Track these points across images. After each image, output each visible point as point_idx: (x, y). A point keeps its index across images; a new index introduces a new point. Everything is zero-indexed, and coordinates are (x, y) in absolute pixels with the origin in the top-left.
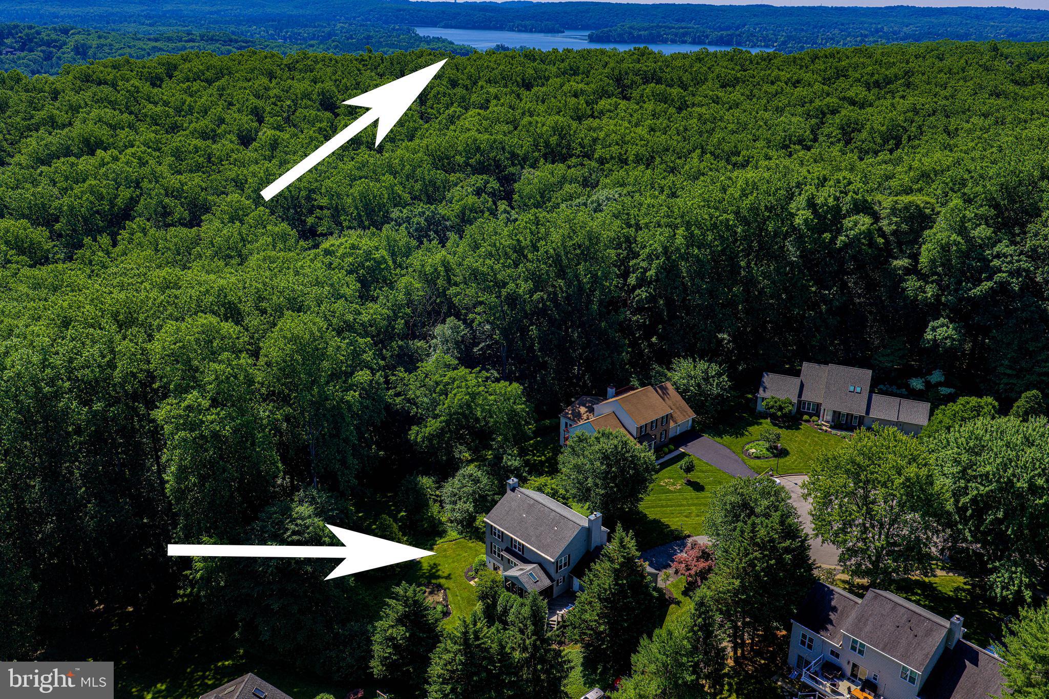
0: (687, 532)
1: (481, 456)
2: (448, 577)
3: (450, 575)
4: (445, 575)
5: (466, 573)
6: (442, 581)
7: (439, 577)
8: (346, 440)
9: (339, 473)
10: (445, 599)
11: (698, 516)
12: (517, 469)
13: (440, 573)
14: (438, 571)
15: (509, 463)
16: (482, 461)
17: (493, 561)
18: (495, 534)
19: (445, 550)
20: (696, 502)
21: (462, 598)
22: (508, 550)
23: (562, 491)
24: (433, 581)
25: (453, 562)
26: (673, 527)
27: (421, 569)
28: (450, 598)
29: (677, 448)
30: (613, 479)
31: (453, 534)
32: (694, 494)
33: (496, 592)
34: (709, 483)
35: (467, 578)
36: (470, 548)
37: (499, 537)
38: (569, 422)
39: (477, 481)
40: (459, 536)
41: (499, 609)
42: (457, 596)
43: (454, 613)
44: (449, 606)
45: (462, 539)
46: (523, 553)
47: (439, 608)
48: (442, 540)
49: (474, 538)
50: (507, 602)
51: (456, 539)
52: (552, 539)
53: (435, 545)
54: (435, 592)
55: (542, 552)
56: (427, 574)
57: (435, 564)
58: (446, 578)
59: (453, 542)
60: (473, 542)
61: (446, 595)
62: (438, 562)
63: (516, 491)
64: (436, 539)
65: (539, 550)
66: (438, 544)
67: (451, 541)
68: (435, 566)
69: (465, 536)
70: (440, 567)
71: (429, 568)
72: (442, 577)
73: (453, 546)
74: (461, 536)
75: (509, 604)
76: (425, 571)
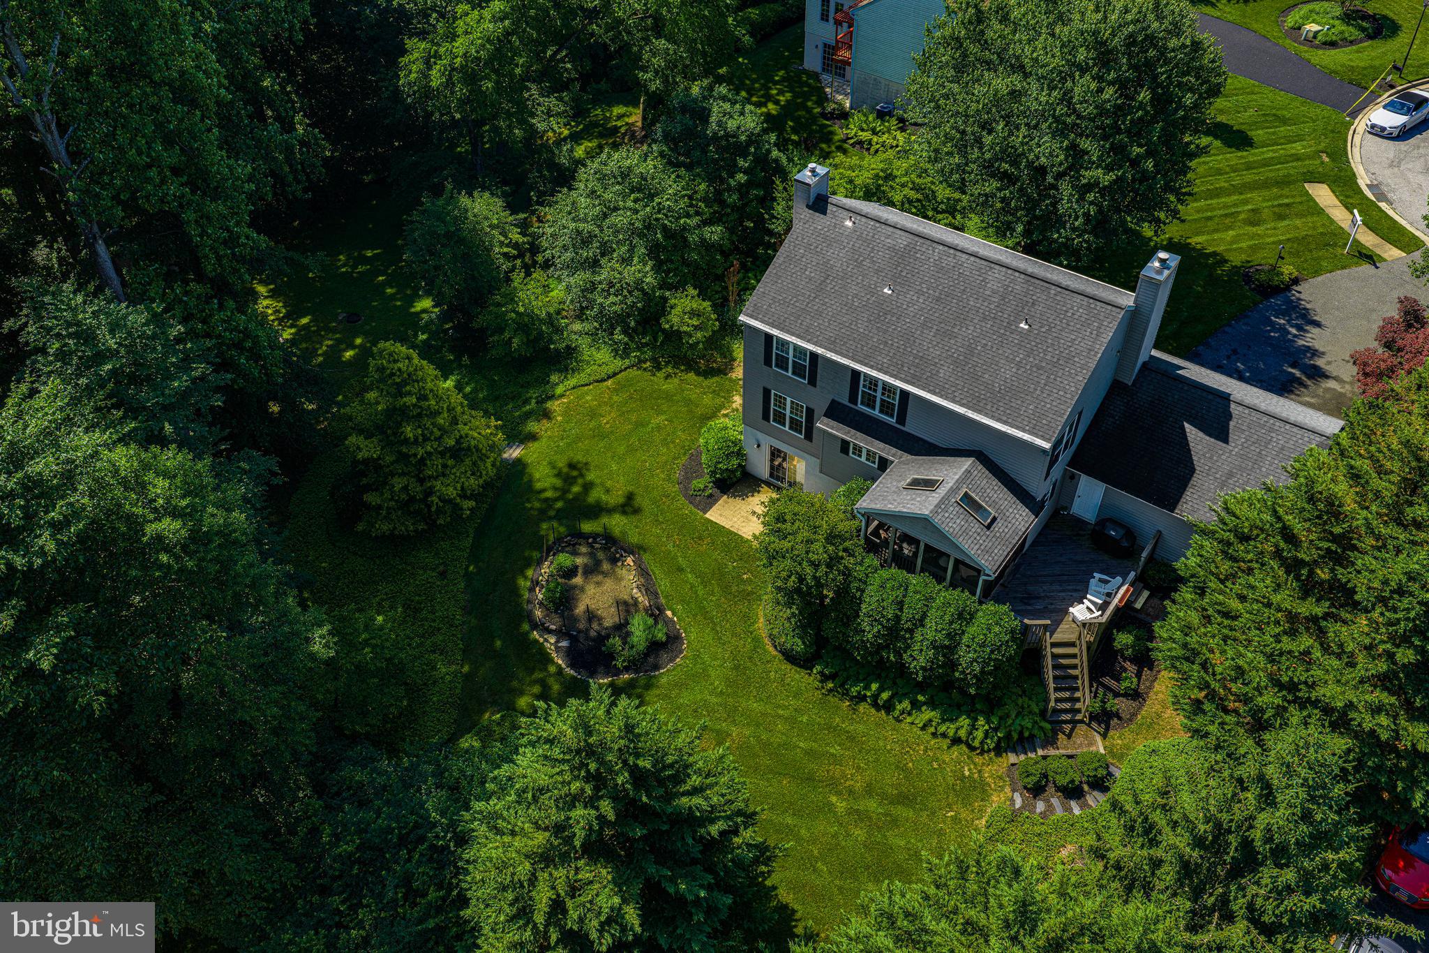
0: (1288, 270)
1: (595, 124)
2: (629, 506)
3: (630, 497)
4: (615, 499)
5: (685, 482)
6: (617, 524)
7: (597, 511)
10: (649, 588)
11: (1281, 217)
12: (754, 139)
13: (595, 495)
14: (588, 487)
16: (601, 135)
17: (768, 442)
18: (782, 363)
19: (593, 414)
20: (1249, 177)
21: (700, 575)
22: (836, 412)
23: (943, 192)
24: (587, 527)
25: (631, 450)
26: (1236, 259)
27: (529, 489)
28: (663, 584)
31: (600, 358)
32: (1234, 157)
33: (847, 573)
34: (1256, 125)
35: (691, 499)
36: (668, 397)
37: (798, 370)
39: (645, 191)
40: (619, 363)
41: (870, 631)
42: (680, 570)
43: (692, 636)
44: (669, 613)
45: (634, 372)
46: (902, 419)
47: (638, 629)
48: (572, 382)
49: (667, 363)
50: (900, 605)
51: (615, 374)
52: (1019, 365)
53: (552, 397)
54: (606, 566)
55: (993, 417)
56: (559, 505)
57: (572, 466)
58: (624, 513)
59: (610, 382)
60: (668, 377)
61: (643, 572)
62: (579, 457)
63: (830, 207)
64: (554, 378)
65: (979, 412)
66: (562, 396)
67: (603, 380)
68: (575, 473)
69: (640, 361)
70: (591, 476)
71: (558, 482)
72: (610, 511)
73: (615, 398)
74: (627, 362)
75: (907, 614)
76: (549, 494)
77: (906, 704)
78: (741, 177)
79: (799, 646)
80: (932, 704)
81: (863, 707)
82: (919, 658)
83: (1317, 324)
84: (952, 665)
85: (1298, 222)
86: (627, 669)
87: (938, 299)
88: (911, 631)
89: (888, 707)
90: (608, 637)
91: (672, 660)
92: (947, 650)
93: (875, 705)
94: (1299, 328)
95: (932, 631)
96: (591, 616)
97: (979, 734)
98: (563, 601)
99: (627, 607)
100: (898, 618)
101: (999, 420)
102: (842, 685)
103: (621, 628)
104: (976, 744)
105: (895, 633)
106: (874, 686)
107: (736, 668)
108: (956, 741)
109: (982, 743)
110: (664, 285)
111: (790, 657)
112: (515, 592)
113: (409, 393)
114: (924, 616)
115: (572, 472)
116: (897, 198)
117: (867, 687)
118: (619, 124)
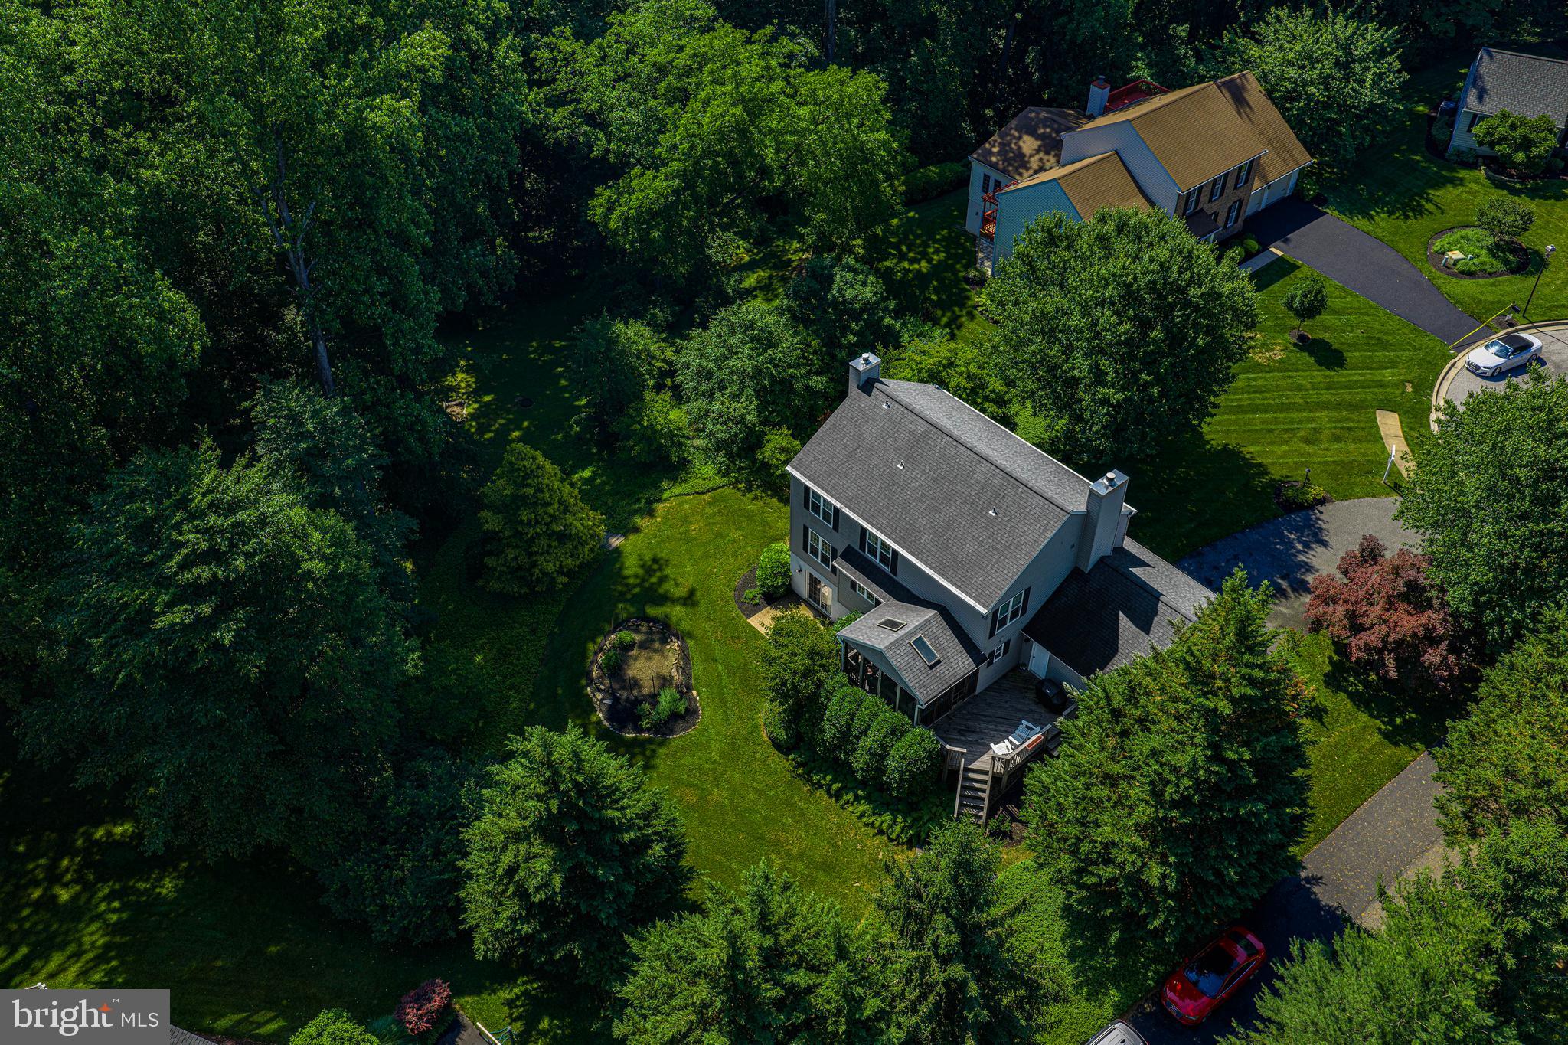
0: (1316, 491)
1: (773, 255)
2: (689, 600)
3: (692, 593)
4: (680, 592)
5: (739, 591)
6: (677, 612)
7: (664, 599)
8: (401, 240)
9: (387, 330)
10: (685, 668)
11: (1337, 439)
12: (868, 307)
13: (667, 587)
14: (663, 579)
15: (850, 293)
16: (775, 267)
17: (808, 569)
18: (816, 508)
19: (685, 520)
20: (1326, 396)
21: (728, 667)
22: (850, 556)
24: (652, 611)
25: (706, 556)
26: (1277, 473)
27: (619, 575)
28: (697, 668)
29: (1264, 247)
30: (1151, 362)
31: (706, 472)
32: (1320, 375)
33: (820, 684)
34: (1355, 346)
35: (741, 605)
36: (750, 516)
37: (826, 516)
38: (994, 175)
40: (719, 480)
41: (829, 731)
42: (715, 660)
43: (707, 714)
44: (695, 693)
45: (728, 490)
46: (894, 571)
47: (665, 699)
48: (677, 490)
49: (758, 487)
50: (853, 716)
51: (713, 489)
52: (980, 544)
53: (659, 500)
54: (657, 645)
55: (951, 582)
56: (636, 590)
57: (655, 560)
58: (685, 604)
59: (707, 496)
60: (755, 498)
61: (685, 656)
62: (664, 554)
63: (875, 391)
64: (664, 485)
65: (942, 575)
66: (667, 500)
67: (702, 493)
68: (655, 567)
69: (738, 481)
70: (668, 571)
71: (640, 572)
72: (674, 601)
73: (707, 510)
74: (726, 480)
75: (856, 724)
76: (631, 581)
77: (850, 796)
78: (852, 338)
79: (783, 737)
80: (868, 799)
81: (819, 793)
82: (860, 761)
83: (1325, 544)
84: (881, 770)
85: (1351, 447)
86: (648, 730)
87: (935, 480)
88: (858, 738)
89: (837, 796)
90: (640, 702)
91: (685, 729)
92: (880, 756)
93: (828, 792)
94: (1307, 545)
95: (868, 742)
96: (636, 684)
97: (898, 829)
98: (615, 670)
99: (665, 681)
100: (849, 726)
101: (955, 585)
102: (809, 773)
103: (653, 698)
104: (894, 836)
105: (846, 737)
106: (829, 778)
107: (733, 744)
108: (880, 832)
109: (898, 836)
110: (765, 422)
111: (776, 744)
112: (584, 654)
113: (529, 486)
114: (868, 727)
115: (654, 566)
116: (953, 384)
117: (824, 778)
118: (794, 257)
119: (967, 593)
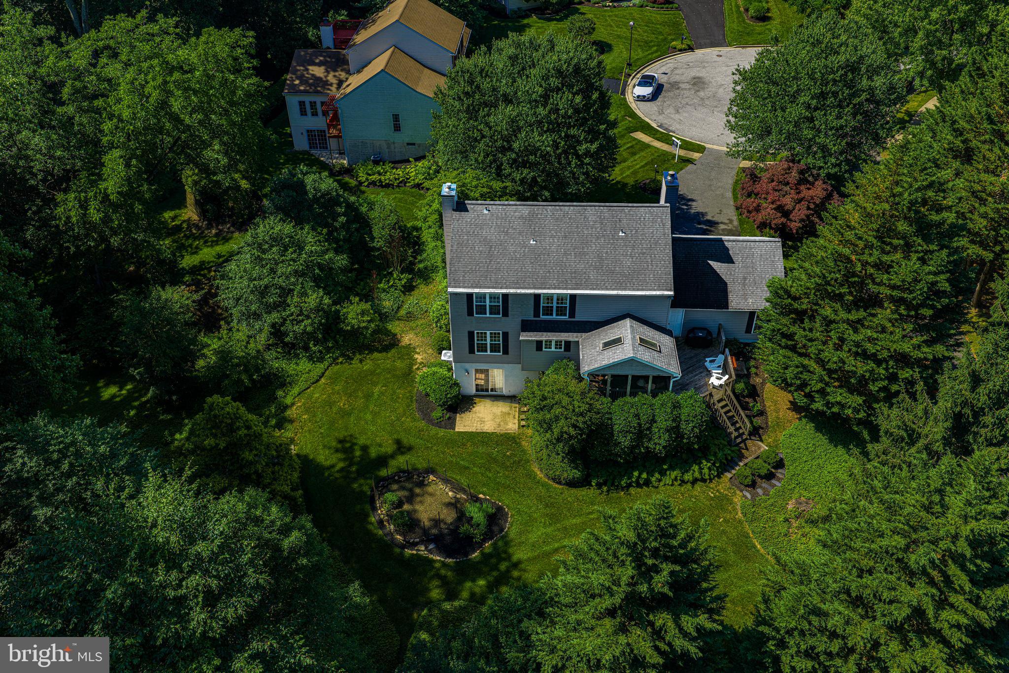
2: (402, 448)
3: (398, 442)
4: (389, 448)
5: (427, 417)
6: (401, 461)
10: (457, 487)
13: (373, 453)
14: (365, 448)
17: (474, 367)
18: (482, 310)
19: (329, 404)
21: (482, 465)
22: (530, 327)
25: (375, 414)
28: (464, 481)
35: (439, 425)
37: (494, 311)
40: (321, 366)
41: (624, 440)
42: (467, 468)
43: (506, 501)
44: (481, 496)
45: (336, 368)
46: (572, 314)
47: (475, 513)
48: (296, 390)
49: (354, 353)
50: (637, 416)
51: (323, 374)
52: (631, 256)
53: (286, 407)
54: (418, 490)
55: (634, 290)
56: (354, 469)
57: (341, 442)
58: (403, 453)
59: (323, 380)
60: (361, 361)
61: (446, 481)
62: (342, 434)
63: (468, 206)
64: (280, 393)
65: (625, 289)
66: (293, 404)
67: (317, 381)
68: (348, 445)
69: (335, 359)
70: (362, 441)
71: (340, 455)
72: (393, 456)
73: (337, 388)
74: (326, 363)
75: (644, 418)
76: (341, 465)
77: (657, 475)
78: (343, 219)
79: (576, 474)
80: (672, 468)
81: (632, 490)
82: (659, 442)
83: (693, 200)
84: (680, 436)
85: (643, 154)
86: (484, 540)
87: (565, 237)
88: (649, 429)
89: (647, 483)
90: (458, 527)
91: (506, 521)
92: (675, 430)
93: (639, 485)
94: (687, 205)
95: (663, 422)
96: (436, 522)
97: (706, 471)
98: (410, 524)
99: (454, 505)
100: (640, 425)
101: (638, 290)
102: (613, 484)
103: (462, 516)
104: (707, 477)
105: (641, 434)
106: (636, 474)
107: (547, 506)
108: (694, 481)
109: (709, 475)
111: (572, 484)
112: (369, 533)
114: (654, 416)
115: (345, 446)
116: (477, 195)
117: (630, 478)
118: (177, 222)
119: (650, 290)
